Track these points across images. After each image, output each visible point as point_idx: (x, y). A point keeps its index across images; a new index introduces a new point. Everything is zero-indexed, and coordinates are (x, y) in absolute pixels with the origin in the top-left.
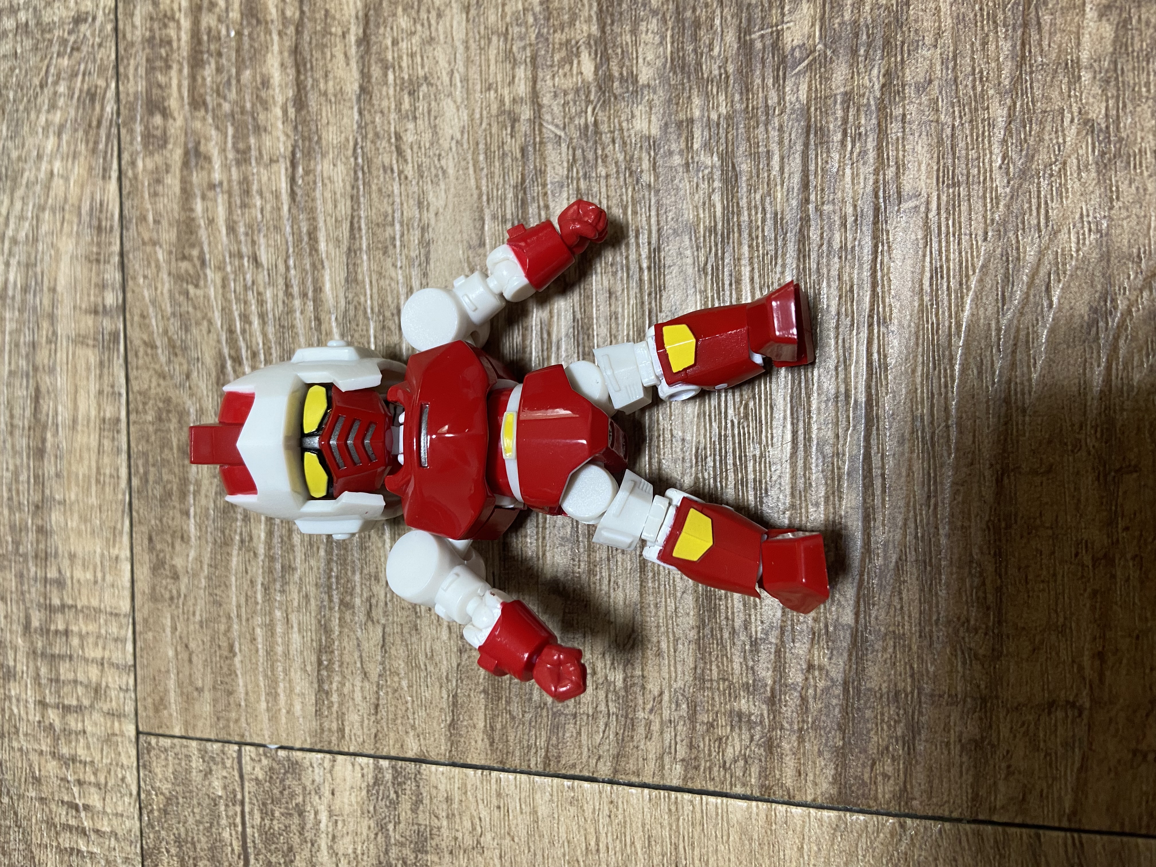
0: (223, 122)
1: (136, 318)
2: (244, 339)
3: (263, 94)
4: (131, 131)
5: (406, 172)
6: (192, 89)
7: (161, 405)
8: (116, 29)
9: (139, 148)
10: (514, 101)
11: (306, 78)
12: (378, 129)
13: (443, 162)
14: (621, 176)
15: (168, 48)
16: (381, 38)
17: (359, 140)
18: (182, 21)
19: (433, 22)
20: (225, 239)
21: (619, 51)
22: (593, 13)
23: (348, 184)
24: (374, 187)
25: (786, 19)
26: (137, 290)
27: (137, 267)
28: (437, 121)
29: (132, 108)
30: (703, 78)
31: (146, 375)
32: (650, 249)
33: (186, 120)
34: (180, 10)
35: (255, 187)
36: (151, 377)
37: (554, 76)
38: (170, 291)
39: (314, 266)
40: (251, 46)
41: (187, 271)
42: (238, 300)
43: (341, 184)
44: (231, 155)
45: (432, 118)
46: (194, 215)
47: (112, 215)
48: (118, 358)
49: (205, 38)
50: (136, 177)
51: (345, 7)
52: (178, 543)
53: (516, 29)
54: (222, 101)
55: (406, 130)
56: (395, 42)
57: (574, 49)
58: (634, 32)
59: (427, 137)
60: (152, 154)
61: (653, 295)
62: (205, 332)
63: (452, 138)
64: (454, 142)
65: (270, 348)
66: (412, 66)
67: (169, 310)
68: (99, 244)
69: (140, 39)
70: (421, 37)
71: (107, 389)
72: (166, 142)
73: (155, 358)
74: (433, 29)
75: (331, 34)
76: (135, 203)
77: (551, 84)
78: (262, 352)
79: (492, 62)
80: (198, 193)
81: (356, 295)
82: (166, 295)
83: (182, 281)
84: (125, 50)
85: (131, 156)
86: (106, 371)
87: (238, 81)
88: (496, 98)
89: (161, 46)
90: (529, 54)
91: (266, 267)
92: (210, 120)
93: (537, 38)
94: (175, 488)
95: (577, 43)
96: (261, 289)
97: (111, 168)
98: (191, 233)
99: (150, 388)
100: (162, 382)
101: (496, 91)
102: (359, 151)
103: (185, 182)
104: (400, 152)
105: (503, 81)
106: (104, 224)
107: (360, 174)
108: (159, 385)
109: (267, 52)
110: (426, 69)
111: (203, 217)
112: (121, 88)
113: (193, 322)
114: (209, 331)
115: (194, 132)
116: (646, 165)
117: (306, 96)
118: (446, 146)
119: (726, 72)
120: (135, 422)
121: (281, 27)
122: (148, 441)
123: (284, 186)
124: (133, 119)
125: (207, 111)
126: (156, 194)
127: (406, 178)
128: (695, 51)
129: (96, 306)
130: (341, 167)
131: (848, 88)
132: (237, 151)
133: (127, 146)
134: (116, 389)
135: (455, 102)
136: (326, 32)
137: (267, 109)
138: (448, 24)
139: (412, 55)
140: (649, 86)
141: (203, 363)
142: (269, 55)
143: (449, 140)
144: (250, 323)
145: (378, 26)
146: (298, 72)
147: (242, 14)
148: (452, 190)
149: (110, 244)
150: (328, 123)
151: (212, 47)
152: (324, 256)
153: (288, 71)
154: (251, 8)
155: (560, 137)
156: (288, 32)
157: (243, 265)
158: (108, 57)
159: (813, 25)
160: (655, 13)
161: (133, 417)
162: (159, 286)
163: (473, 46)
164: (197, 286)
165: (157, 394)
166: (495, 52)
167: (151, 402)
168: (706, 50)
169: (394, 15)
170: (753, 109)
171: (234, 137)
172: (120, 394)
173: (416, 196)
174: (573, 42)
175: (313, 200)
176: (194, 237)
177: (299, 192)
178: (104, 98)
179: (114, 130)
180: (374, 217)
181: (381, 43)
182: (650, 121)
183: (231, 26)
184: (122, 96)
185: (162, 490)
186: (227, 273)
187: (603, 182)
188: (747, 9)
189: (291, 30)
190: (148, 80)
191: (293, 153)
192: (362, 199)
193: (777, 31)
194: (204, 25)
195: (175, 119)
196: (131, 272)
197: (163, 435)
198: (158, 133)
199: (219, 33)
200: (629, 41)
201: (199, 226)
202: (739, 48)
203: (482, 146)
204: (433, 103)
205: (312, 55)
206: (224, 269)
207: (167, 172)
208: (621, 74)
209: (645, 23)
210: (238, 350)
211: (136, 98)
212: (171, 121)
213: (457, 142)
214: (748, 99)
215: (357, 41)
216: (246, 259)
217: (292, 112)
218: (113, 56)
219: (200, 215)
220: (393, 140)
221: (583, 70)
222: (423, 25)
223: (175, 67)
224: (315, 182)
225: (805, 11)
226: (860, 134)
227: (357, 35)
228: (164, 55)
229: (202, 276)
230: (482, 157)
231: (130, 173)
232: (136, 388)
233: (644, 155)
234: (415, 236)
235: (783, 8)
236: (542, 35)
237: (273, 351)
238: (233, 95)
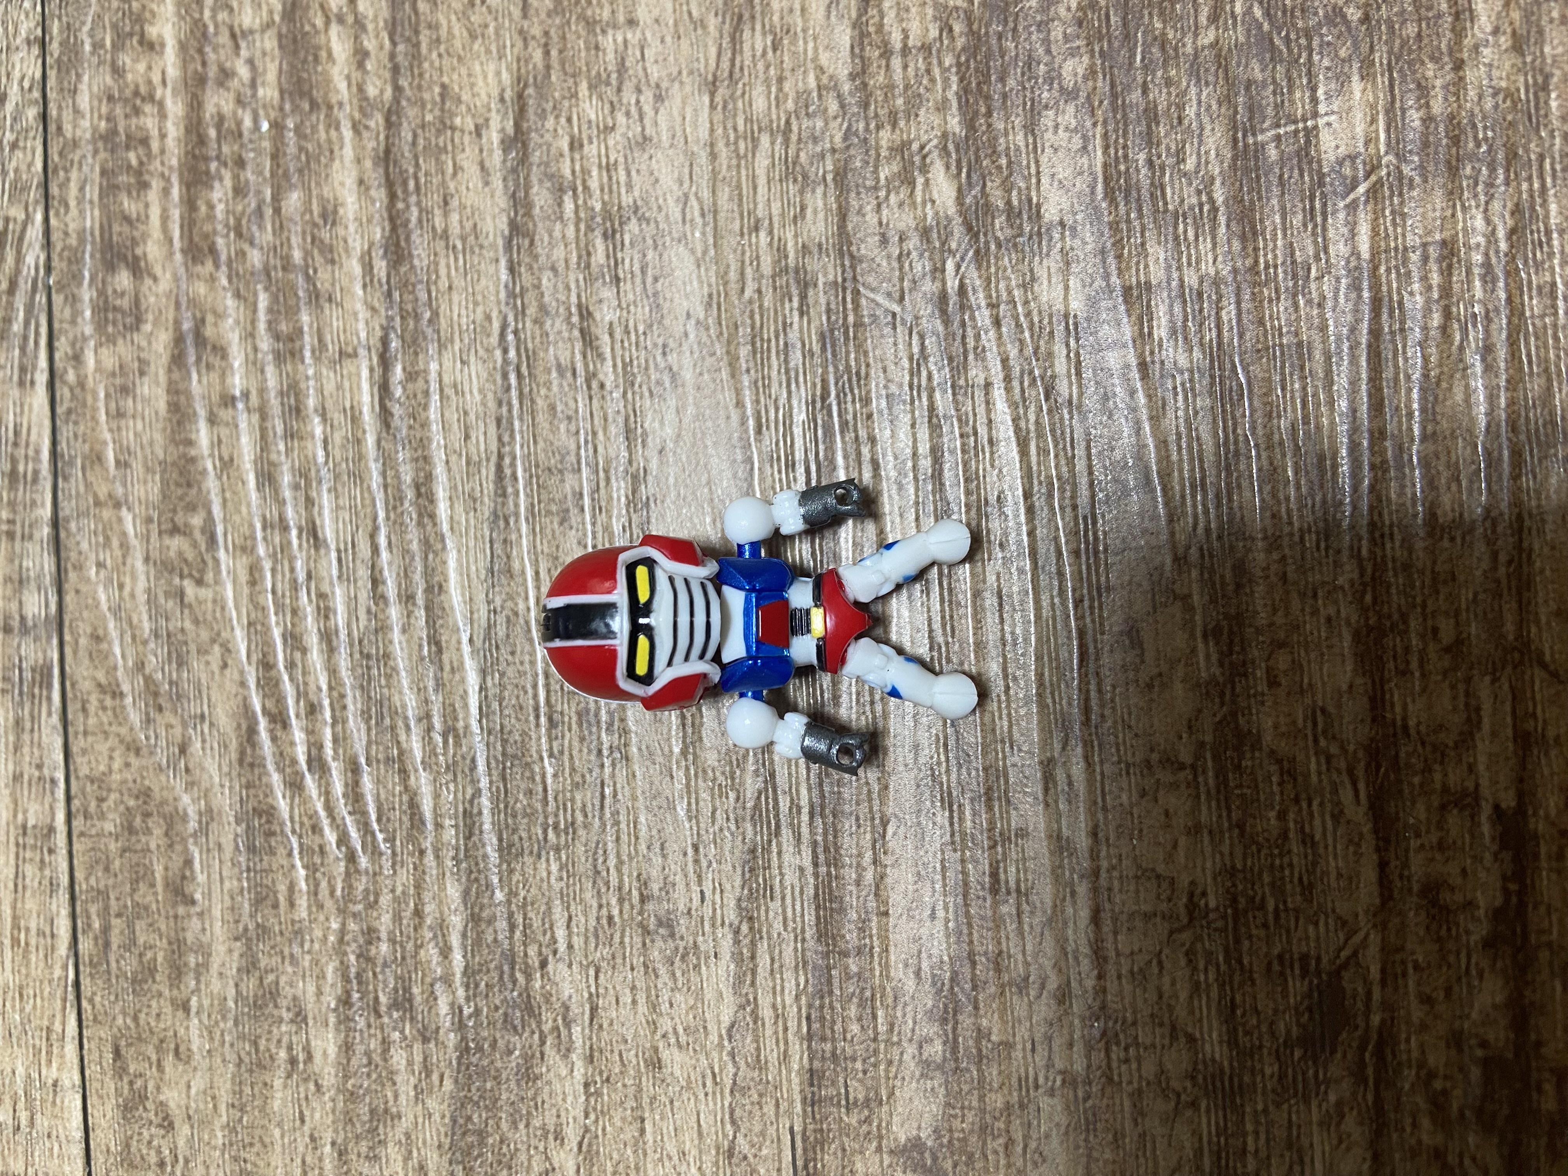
0: (247, 283)
1: (83, 641)
2: (291, 679)
3: (325, 235)
4: (73, 300)
5: (601, 376)
6: (189, 224)
7: (132, 803)
8: (44, 117)
9: (88, 330)
10: (805, 250)
11: (408, 207)
12: (547, 299)
13: (672, 358)
14: (1016, 384)
15: (141, 151)
16: (548, 137)
17: (511, 318)
18: (169, 103)
19: (648, 109)
20: (254, 495)
21: (1003, 161)
22: (951, 95)
23: (490, 396)
24: (540, 403)
25: (1322, 108)
26: (84, 589)
27: (85, 546)
28: (659, 286)
29: (75, 259)
30: (1166, 211)
31: (103, 747)
32: (1076, 518)
33: (176, 279)
34: (164, 82)
35: (311, 402)
36: (112, 750)
37: (879, 205)
38: (148, 591)
39: (426, 544)
40: (301, 149)
41: (180, 554)
42: (279, 607)
43: (478, 397)
44: (265, 344)
45: (649, 280)
46: (193, 452)
47: (37, 452)
48: (49, 714)
49: (212, 133)
50: (82, 384)
51: (480, 83)
52: (169, 1060)
53: (806, 123)
54: (246, 247)
55: (601, 301)
56: (575, 145)
57: (917, 159)
58: (1030, 128)
59: (641, 313)
60: (112, 340)
61: (1086, 603)
62: (215, 667)
63: (688, 316)
64: (693, 322)
65: (342, 696)
66: (609, 187)
67: (146, 626)
68: (12, 504)
69: (88, 135)
70: (624, 135)
71: (29, 772)
72: (139, 320)
73: (119, 715)
74: (647, 121)
75: (453, 128)
76: (82, 428)
77: (875, 220)
78: (326, 702)
79: (762, 181)
80: (202, 413)
81: (510, 597)
82: (142, 598)
83: (171, 571)
84: (61, 154)
85: (73, 344)
86: (26, 737)
87: (277, 211)
88: (771, 244)
89: (128, 148)
90: (830, 167)
91: (333, 547)
92: (224, 282)
93: (845, 138)
94: (160, 959)
95: (922, 147)
96: (325, 588)
97: (34, 367)
98: (189, 485)
99: (111, 771)
100: (132, 759)
101: (771, 232)
102: (510, 337)
103: (177, 392)
104: (588, 339)
105: (782, 215)
106: (21, 468)
107: (513, 379)
108: (127, 765)
109: (332, 159)
110: (637, 194)
111: (212, 455)
112: (53, 221)
113: (193, 647)
114: (225, 666)
115: (193, 302)
116: (1061, 366)
117: (408, 239)
118: (678, 330)
119: (1212, 201)
120: (82, 834)
121: (357, 115)
122: (107, 869)
123: (366, 398)
124: (77, 278)
125: (217, 266)
126: (120, 414)
127: (602, 386)
128: (1150, 163)
129: (7, 617)
130: (475, 366)
131: (1447, 234)
132: (277, 337)
133: (65, 326)
134: (46, 771)
135: (693, 251)
136: (445, 125)
137: (333, 262)
138: (675, 113)
139: (609, 168)
140: (1062, 224)
141: (211, 724)
142: (337, 164)
143: (682, 319)
144: (304, 651)
145: (543, 116)
146: (392, 197)
147: (282, 92)
148: (691, 410)
149: (33, 503)
150: (450, 288)
151: (226, 149)
152: (445, 527)
153: (373, 193)
154: (300, 80)
155: (894, 315)
156: (372, 124)
157: (289, 543)
158: (30, 166)
159: (1373, 121)
160: (1070, 95)
161: (78, 823)
162: (127, 580)
163: (723, 152)
164: (200, 582)
165: (124, 782)
166: (767, 162)
167: (113, 796)
168: (1171, 161)
169: (575, 95)
170: (1267, 267)
171: (270, 310)
172: (53, 781)
173: (621, 420)
174: (915, 146)
175: (422, 426)
176: (194, 491)
177: (397, 410)
178: (21, 239)
179: (41, 298)
180: (542, 456)
181: (549, 145)
182: (1067, 288)
183: (261, 112)
184: (55, 236)
185: (135, 963)
186: (259, 559)
187: (979, 395)
188: (1248, 88)
189: (377, 121)
190: (103, 207)
191: (385, 342)
192: (517, 424)
193: (1305, 128)
194: (210, 110)
195: (155, 279)
196: (73, 555)
197: (135, 858)
198: (125, 303)
199: (239, 123)
200: (1022, 144)
201: (204, 472)
202: (1235, 158)
203: (744, 332)
204: (650, 254)
205: (417, 165)
206: (253, 548)
207: (142, 373)
208: (1009, 203)
209: (1051, 113)
210: (280, 700)
211: (82, 240)
212: (148, 282)
213: (698, 322)
214: (1256, 249)
215: (502, 142)
216: (294, 533)
217: (381, 266)
218: (39, 165)
219: (206, 452)
220: (575, 319)
221: (935, 196)
222: (628, 114)
223: (156, 184)
224: (427, 393)
225: (1357, 95)
226: (1474, 315)
227: (503, 130)
228: (134, 162)
229: (210, 563)
230: (744, 351)
231: (71, 377)
232: (84, 771)
233: (1059, 349)
234: (620, 489)
235: (1314, 89)
236: (856, 134)
237: (349, 701)
238: (266, 237)
